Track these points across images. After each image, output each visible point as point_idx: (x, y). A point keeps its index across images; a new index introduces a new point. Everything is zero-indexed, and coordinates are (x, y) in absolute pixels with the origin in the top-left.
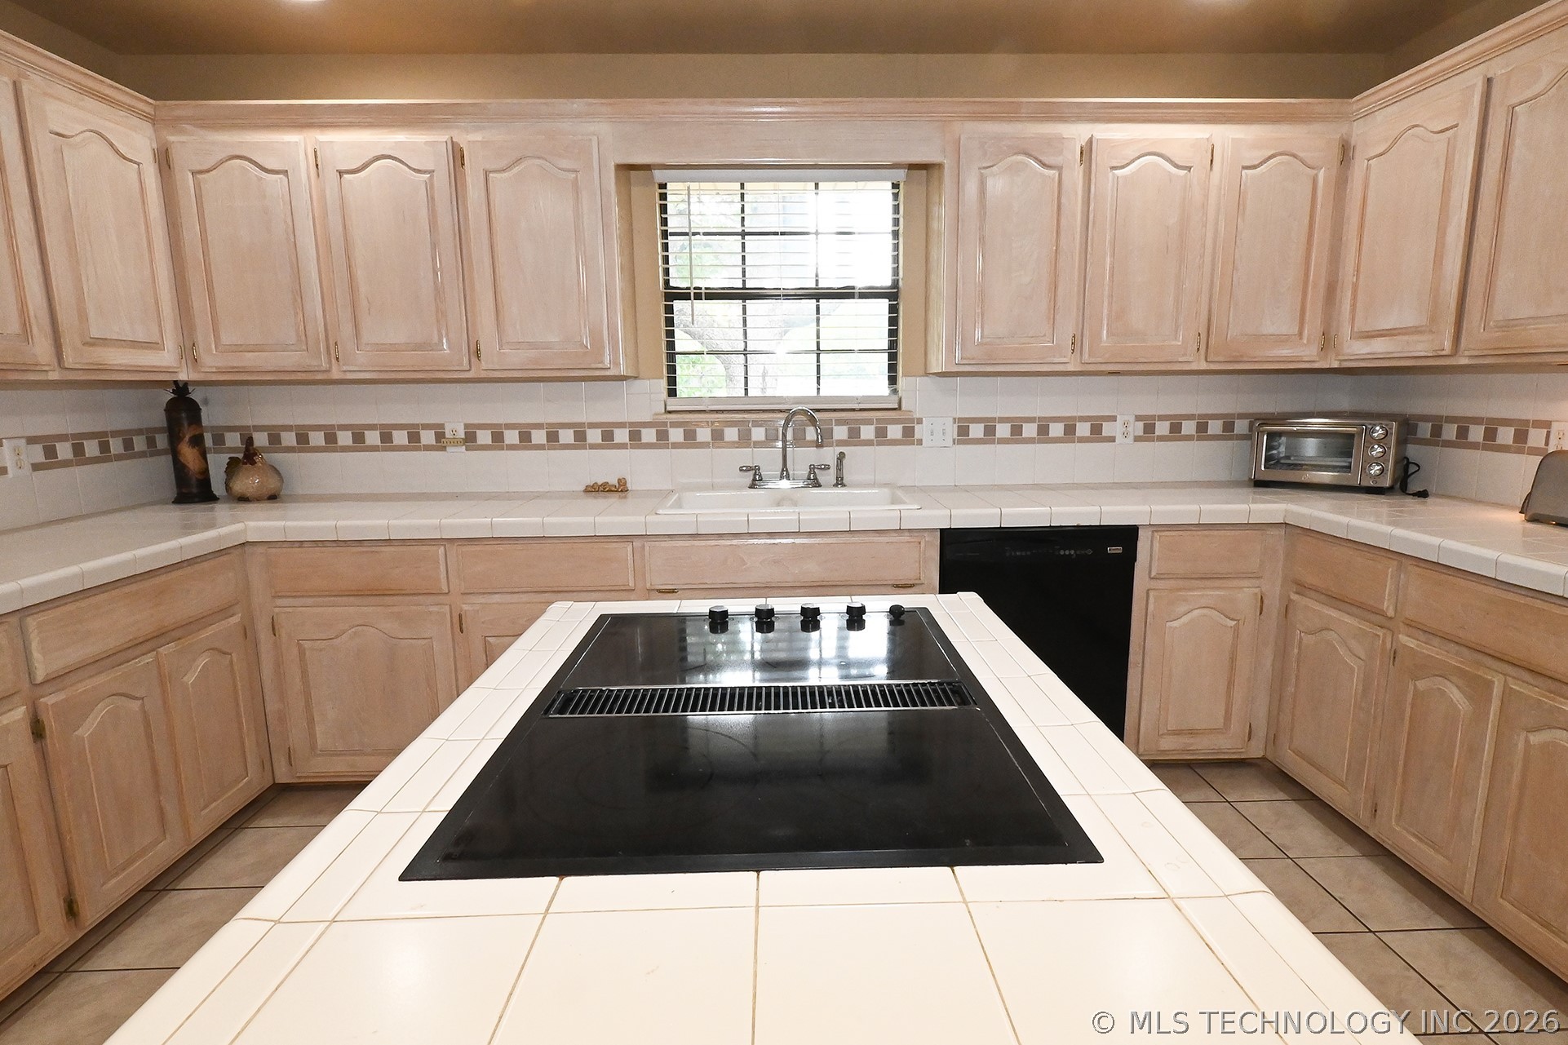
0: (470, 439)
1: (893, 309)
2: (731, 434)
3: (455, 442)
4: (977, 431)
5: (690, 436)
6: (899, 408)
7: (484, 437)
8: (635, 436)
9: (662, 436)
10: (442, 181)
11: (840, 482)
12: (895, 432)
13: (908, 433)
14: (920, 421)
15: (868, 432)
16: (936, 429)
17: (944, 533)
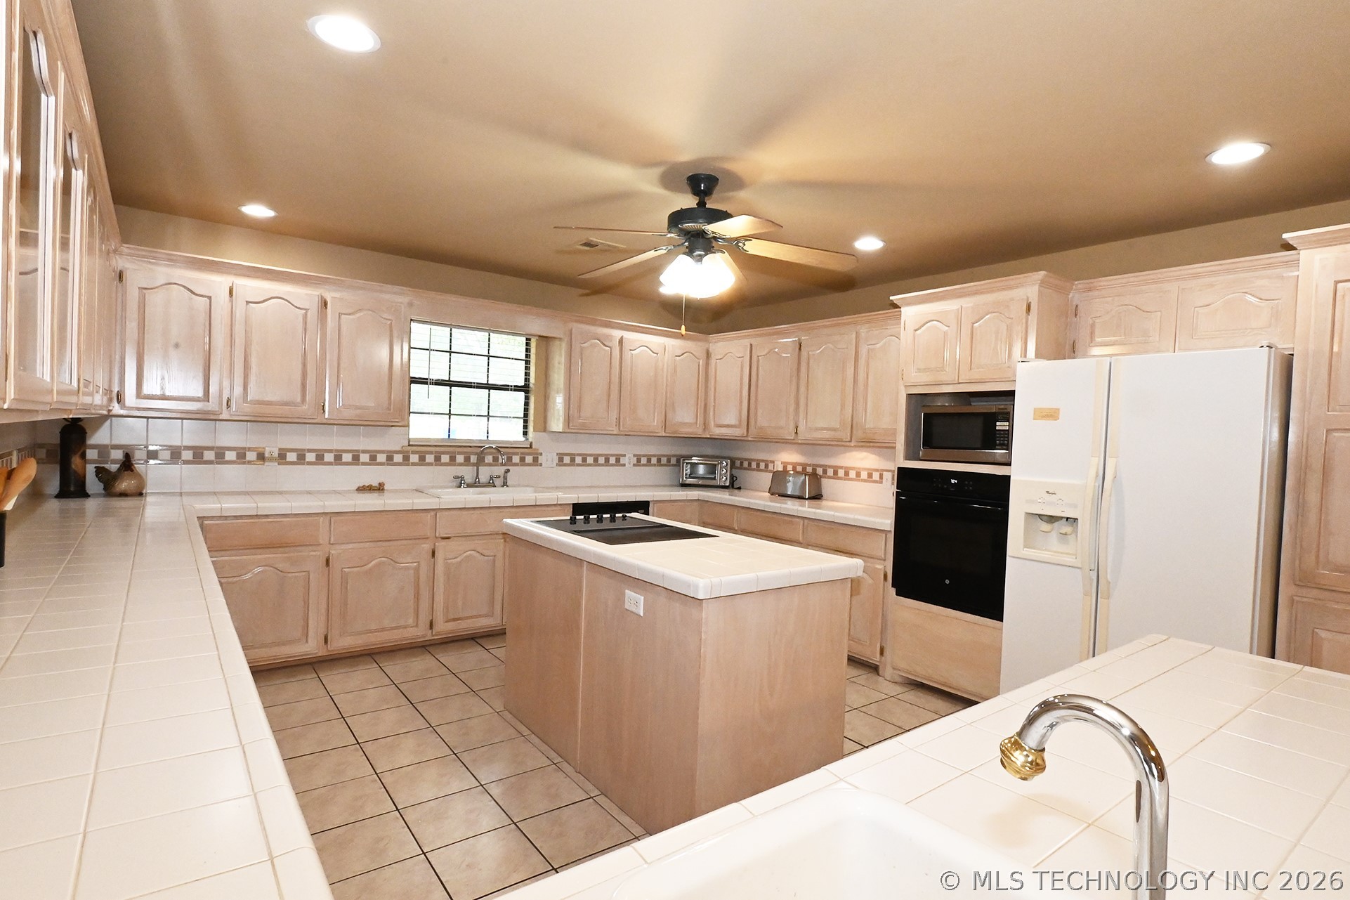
0: (282, 457)
1: (527, 398)
2: (445, 458)
3: (271, 459)
4: (567, 460)
5: (422, 459)
6: (531, 447)
7: (292, 457)
8: (390, 458)
9: (406, 458)
10: (313, 315)
11: (505, 484)
12: (529, 459)
13: (536, 460)
14: (541, 454)
15: (516, 459)
16: (548, 459)
17: (574, 505)
